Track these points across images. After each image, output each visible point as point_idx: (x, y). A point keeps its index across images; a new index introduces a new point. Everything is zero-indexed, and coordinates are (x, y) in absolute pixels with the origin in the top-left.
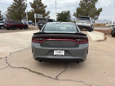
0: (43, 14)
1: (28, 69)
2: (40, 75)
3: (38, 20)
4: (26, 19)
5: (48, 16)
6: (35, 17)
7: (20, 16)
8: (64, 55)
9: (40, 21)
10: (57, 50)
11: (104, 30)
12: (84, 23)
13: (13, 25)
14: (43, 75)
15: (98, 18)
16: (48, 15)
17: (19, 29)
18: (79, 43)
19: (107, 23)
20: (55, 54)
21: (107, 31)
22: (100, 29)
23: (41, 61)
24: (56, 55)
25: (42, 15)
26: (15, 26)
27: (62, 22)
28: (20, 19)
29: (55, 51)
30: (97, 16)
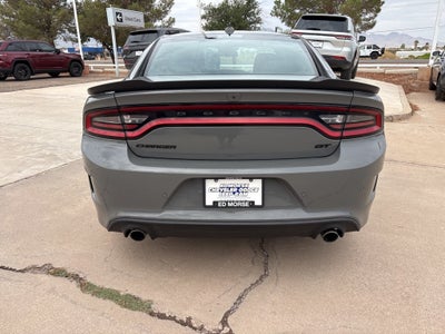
0: (146, 10)
1: (76, 277)
2: (137, 313)
3: (123, 34)
4: (75, 32)
5: (167, 18)
6: (111, 21)
7: (49, 21)
8: (258, 202)
9: (131, 38)
10: (223, 177)
11: (399, 75)
12: (320, 44)
13: (18, 61)
14: (152, 314)
15: (374, 24)
16: (166, 13)
17: (47, 75)
18: (338, 134)
19: (403, 47)
20: (209, 202)
21: (413, 76)
22: (382, 70)
23: (138, 236)
24: (215, 203)
25: (140, 15)
26: (26, 62)
27: (236, 32)
28: (49, 31)
29: (210, 184)
30: (372, 15)
